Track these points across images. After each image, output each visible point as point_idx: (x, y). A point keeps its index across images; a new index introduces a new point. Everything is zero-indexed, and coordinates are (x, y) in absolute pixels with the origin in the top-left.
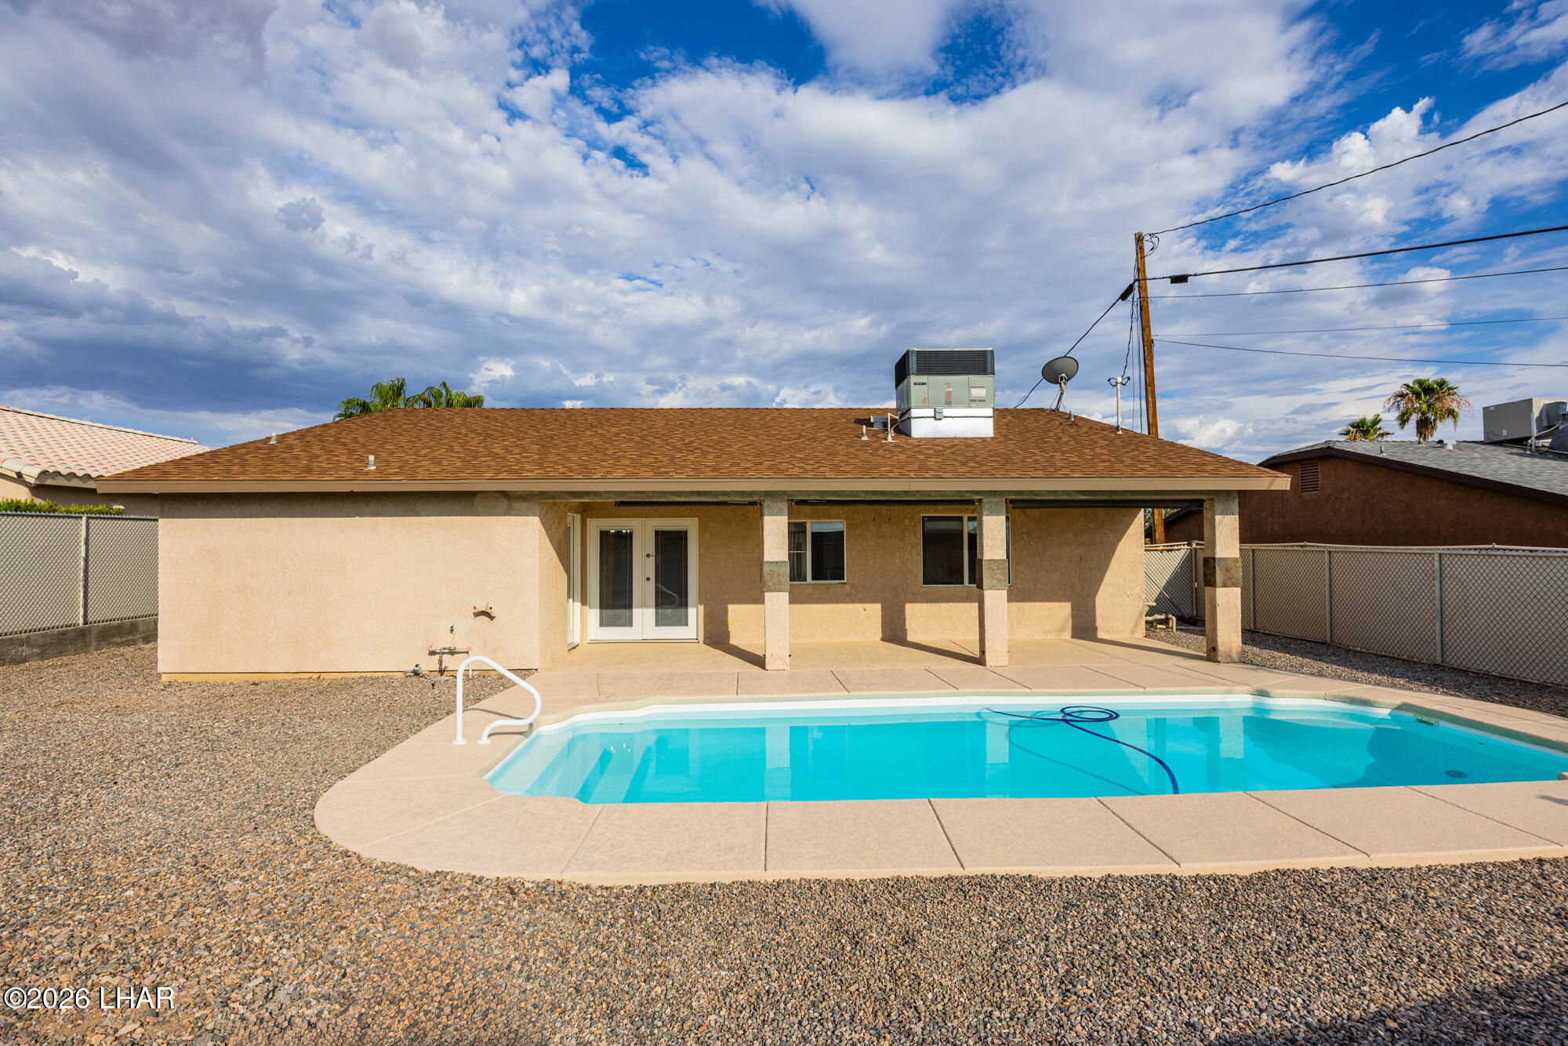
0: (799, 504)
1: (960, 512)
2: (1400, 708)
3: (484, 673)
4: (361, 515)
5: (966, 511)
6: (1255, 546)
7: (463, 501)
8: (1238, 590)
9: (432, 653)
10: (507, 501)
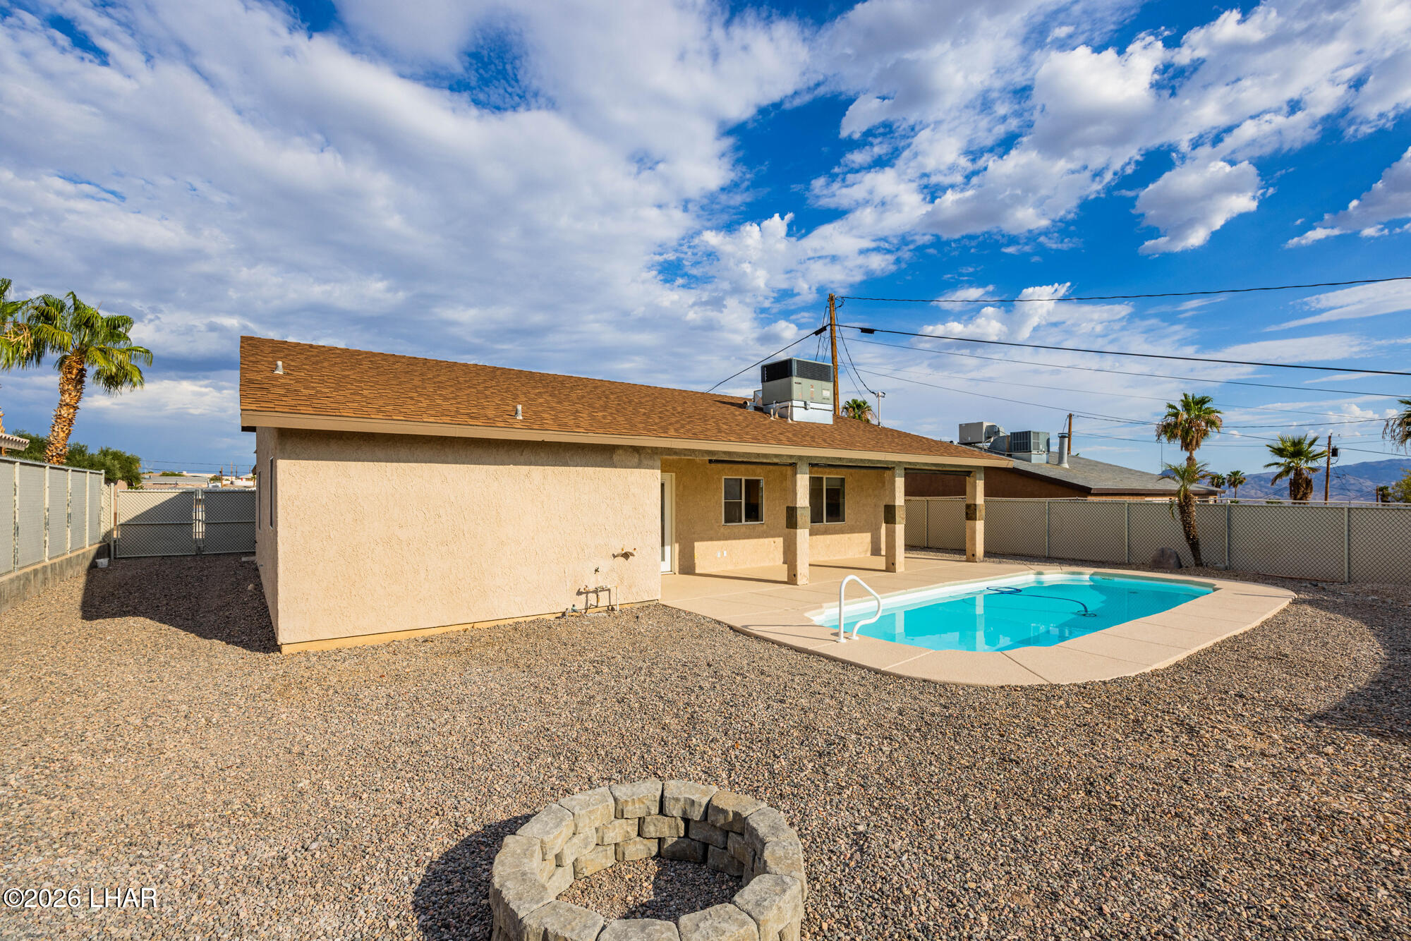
0: (814, 465)
1: (821, 473)
2: (1093, 574)
3: (647, 604)
4: (515, 464)
5: (825, 473)
6: (928, 498)
7: (603, 454)
8: (983, 522)
9: (579, 593)
10: (639, 456)
